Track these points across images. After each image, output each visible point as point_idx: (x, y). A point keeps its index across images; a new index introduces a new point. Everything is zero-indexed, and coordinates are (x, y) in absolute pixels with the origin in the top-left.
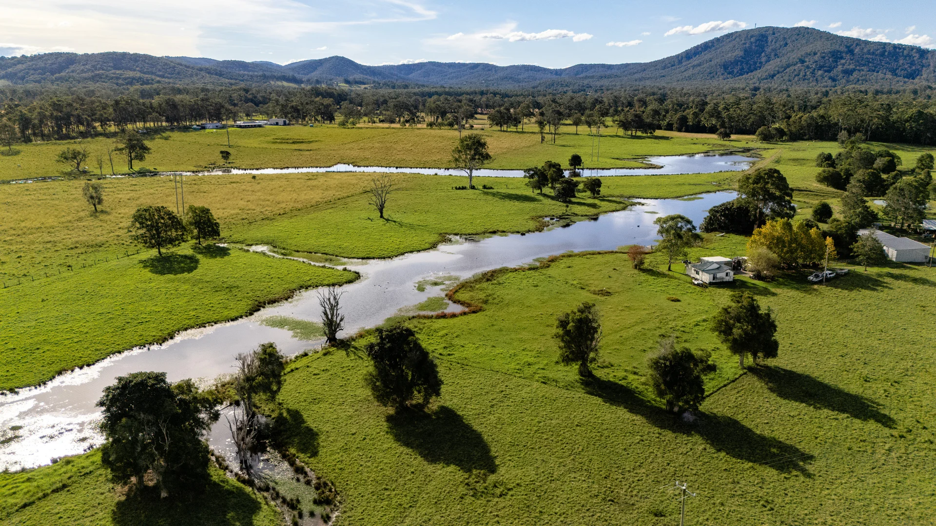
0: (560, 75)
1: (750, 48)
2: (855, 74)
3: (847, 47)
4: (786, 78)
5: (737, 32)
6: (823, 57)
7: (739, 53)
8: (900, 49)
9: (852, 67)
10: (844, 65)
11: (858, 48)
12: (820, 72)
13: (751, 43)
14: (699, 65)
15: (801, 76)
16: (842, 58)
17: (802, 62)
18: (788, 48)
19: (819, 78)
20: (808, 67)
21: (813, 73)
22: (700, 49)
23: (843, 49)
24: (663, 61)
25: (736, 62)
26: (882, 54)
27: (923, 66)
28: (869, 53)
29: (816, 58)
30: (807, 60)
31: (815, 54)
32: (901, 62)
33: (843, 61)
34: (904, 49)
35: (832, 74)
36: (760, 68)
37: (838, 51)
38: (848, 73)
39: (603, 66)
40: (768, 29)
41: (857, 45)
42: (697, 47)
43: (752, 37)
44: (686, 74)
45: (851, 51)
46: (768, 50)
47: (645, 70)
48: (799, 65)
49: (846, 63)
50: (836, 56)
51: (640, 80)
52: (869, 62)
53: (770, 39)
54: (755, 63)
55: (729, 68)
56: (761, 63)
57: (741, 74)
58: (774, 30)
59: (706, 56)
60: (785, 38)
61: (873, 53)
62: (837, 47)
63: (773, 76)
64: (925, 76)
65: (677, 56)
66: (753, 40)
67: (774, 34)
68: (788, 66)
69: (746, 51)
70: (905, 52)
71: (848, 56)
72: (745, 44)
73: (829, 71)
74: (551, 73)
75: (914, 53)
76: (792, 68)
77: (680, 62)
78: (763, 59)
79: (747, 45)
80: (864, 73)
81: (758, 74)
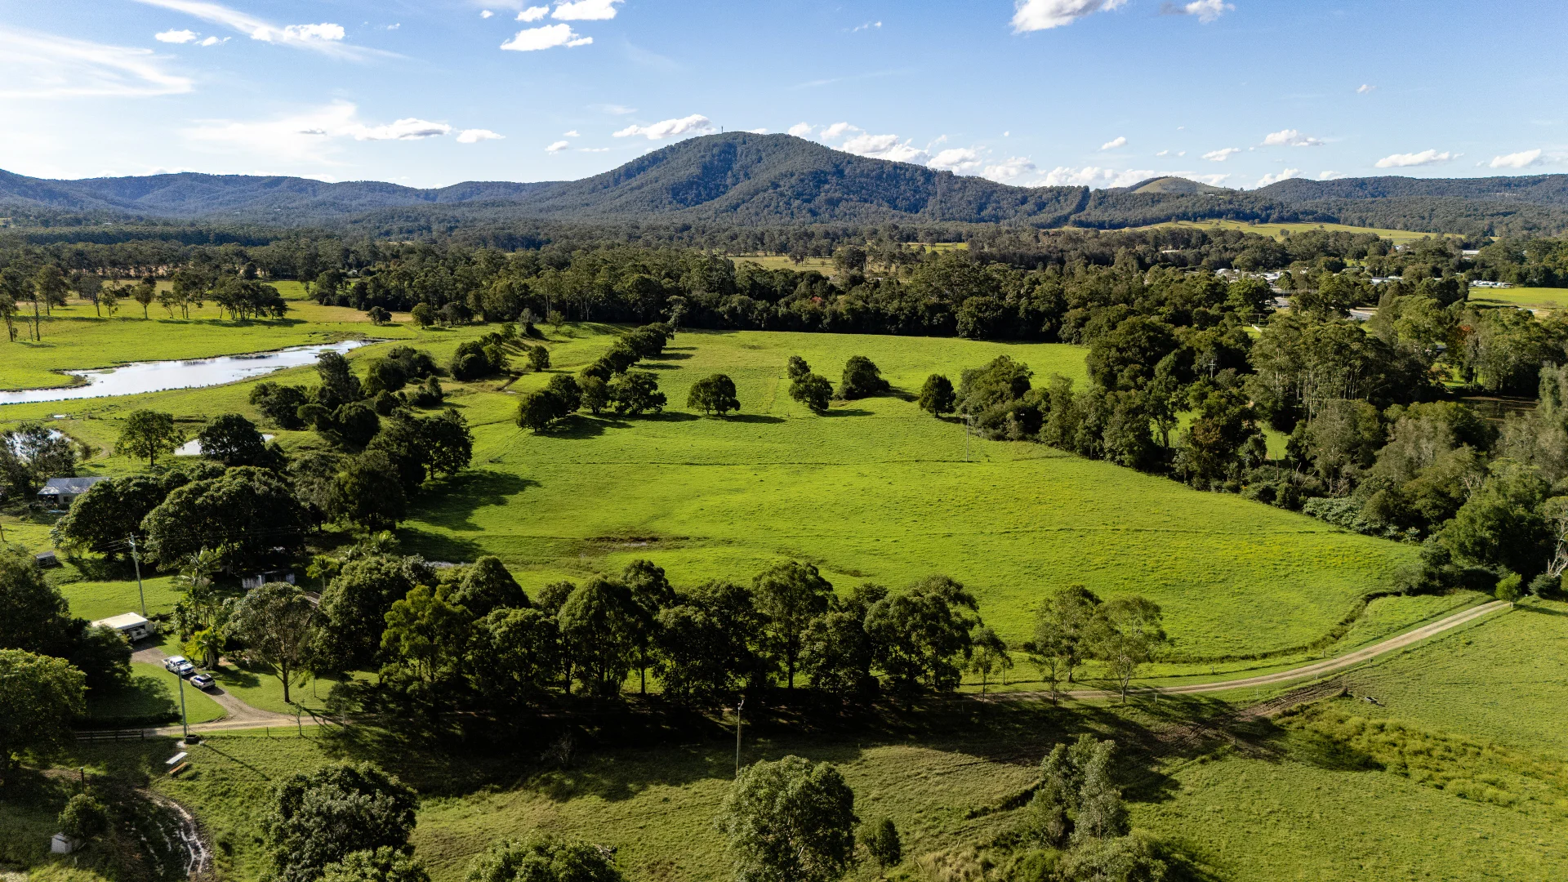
0: (434, 199)
1: (711, 163)
2: (843, 206)
3: (836, 166)
4: (752, 211)
5: (697, 138)
6: (802, 181)
7: (695, 170)
8: (901, 169)
9: (838, 195)
10: (827, 192)
11: (850, 166)
12: (797, 203)
13: (713, 156)
14: (639, 187)
15: (771, 208)
16: (826, 182)
17: (775, 186)
18: (762, 166)
19: (795, 211)
20: (782, 195)
21: (788, 204)
22: (646, 163)
23: (829, 168)
24: (591, 180)
25: (690, 184)
26: (879, 177)
27: (929, 194)
28: (862, 174)
29: (793, 181)
30: (782, 183)
31: (792, 175)
32: (902, 188)
33: (827, 187)
34: (907, 170)
35: (812, 206)
36: (724, 193)
37: (822, 172)
38: (833, 203)
39: (507, 185)
40: (736, 135)
41: (849, 162)
42: (642, 159)
43: (714, 146)
44: (617, 202)
45: (840, 173)
46: (736, 167)
47: (564, 193)
48: (770, 191)
49: (830, 190)
50: (819, 178)
51: (548, 210)
52: (863, 188)
53: (739, 150)
54: (717, 187)
55: (680, 193)
56: (726, 186)
57: (697, 203)
58: (745, 138)
59: (653, 173)
60: (759, 151)
61: (868, 176)
62: (821, 166)
63: (736, 207)
64: (930, 208)
65: (613, 172)
66: (716, 151)
67: (745, 143)
68: (757, 192)
69: (705, 167)
70: (908, 175)
71: (834, 180)
72: (703, 157)
73: (809, 201)
74: (418, 196)
75: (918, 175)
76: (761, 195)
77: (617, 182)
78: (729, 181)
79: (708, 159)
80: (852, 204)
81: (716, 203)
